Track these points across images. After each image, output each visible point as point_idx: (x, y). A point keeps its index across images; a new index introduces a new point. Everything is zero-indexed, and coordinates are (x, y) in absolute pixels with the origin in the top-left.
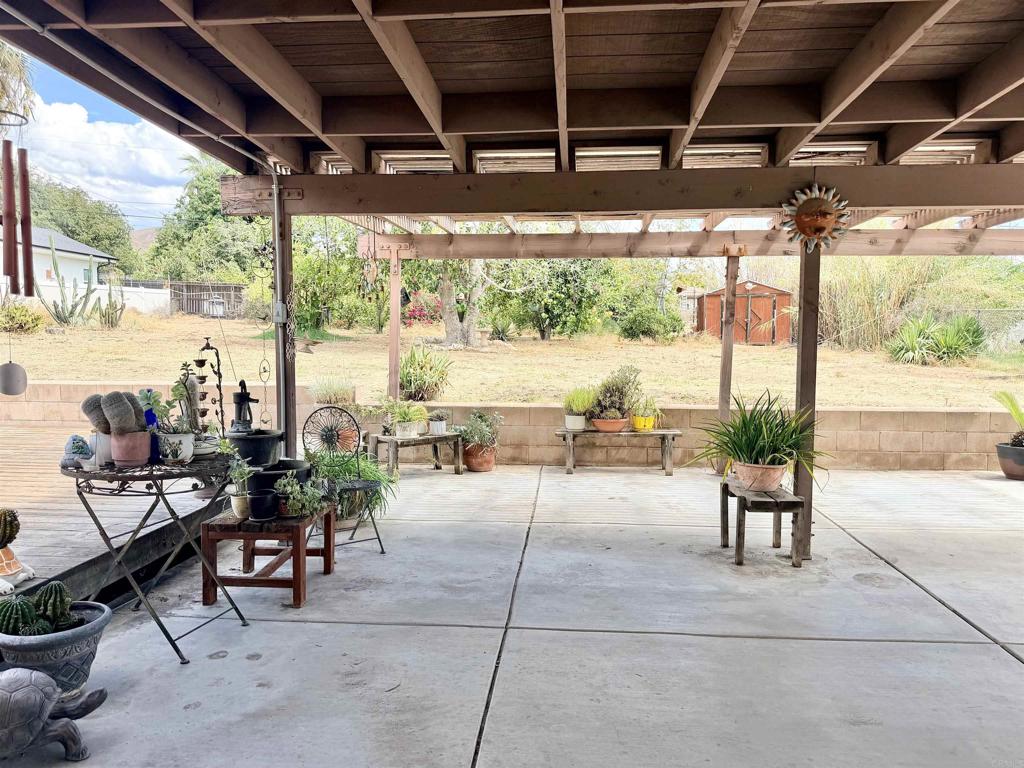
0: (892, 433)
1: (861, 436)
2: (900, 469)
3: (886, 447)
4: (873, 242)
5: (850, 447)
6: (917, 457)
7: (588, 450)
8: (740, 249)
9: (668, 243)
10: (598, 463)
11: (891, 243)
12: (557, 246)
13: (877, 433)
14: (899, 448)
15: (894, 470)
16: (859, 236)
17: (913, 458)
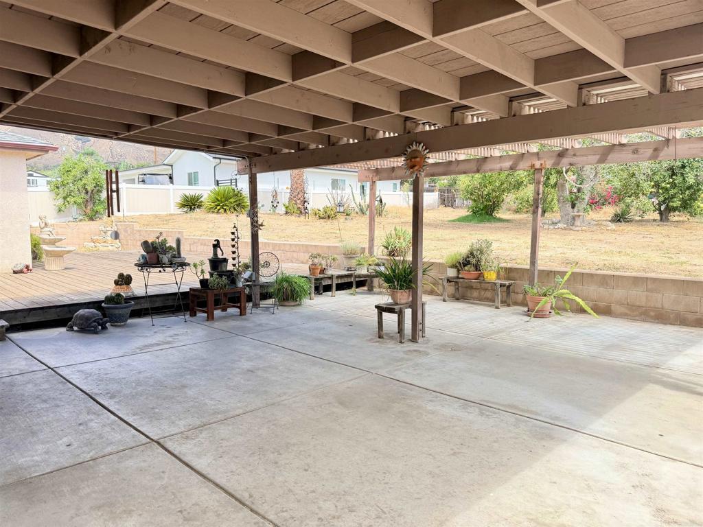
0: (673, 295)
1: (647, 297)
2: (679, 325)
3: (667, 305)
4: (635, 152)
5: (638, 304)
6: (695, 317)
7: (469, 290)
8: (541, 164)
9: (499, 163)
10: (474, 299)
11: (650, 152)
12: (440, 169)
13: (660, 295)
14: (680, 308)
15: (674, 325)
16: (624, 148)
17: (690, 317)
